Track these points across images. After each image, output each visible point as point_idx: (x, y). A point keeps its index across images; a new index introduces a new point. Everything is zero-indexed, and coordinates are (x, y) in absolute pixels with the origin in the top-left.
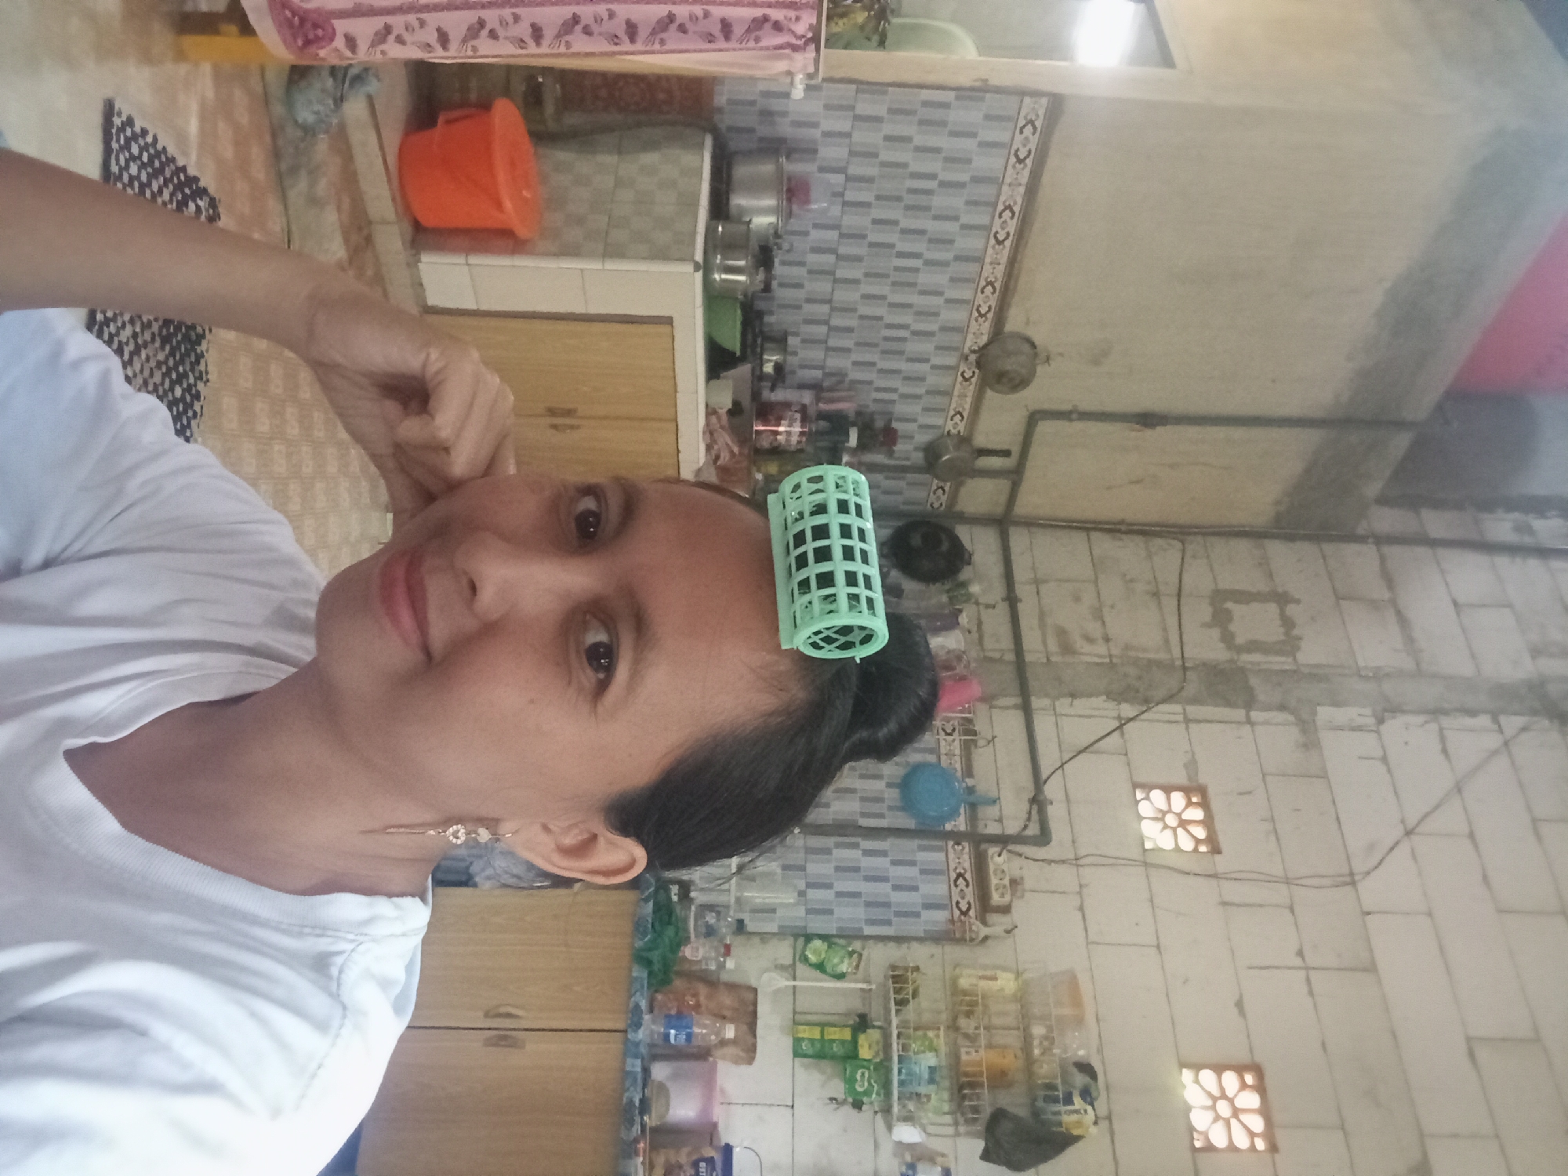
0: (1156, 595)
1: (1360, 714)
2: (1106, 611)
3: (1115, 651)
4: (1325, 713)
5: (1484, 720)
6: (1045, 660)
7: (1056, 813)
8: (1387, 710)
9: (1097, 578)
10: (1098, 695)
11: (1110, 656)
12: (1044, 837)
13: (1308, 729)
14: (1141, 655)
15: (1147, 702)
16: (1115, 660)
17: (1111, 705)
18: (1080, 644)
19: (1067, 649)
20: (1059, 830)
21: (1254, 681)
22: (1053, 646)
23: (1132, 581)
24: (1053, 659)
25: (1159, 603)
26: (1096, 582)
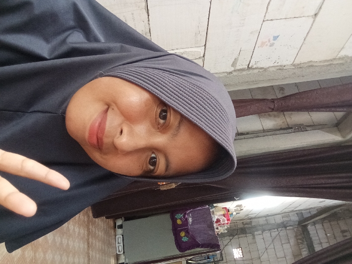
1: (260, 232)
4: (256, 233)
5: (276, 230)
7: (224, 255)
8: (263, 231)
12: (222, 260)
13: (254, 236)
15: (234, 236)
20: (224, 258)
21: (246, 229)
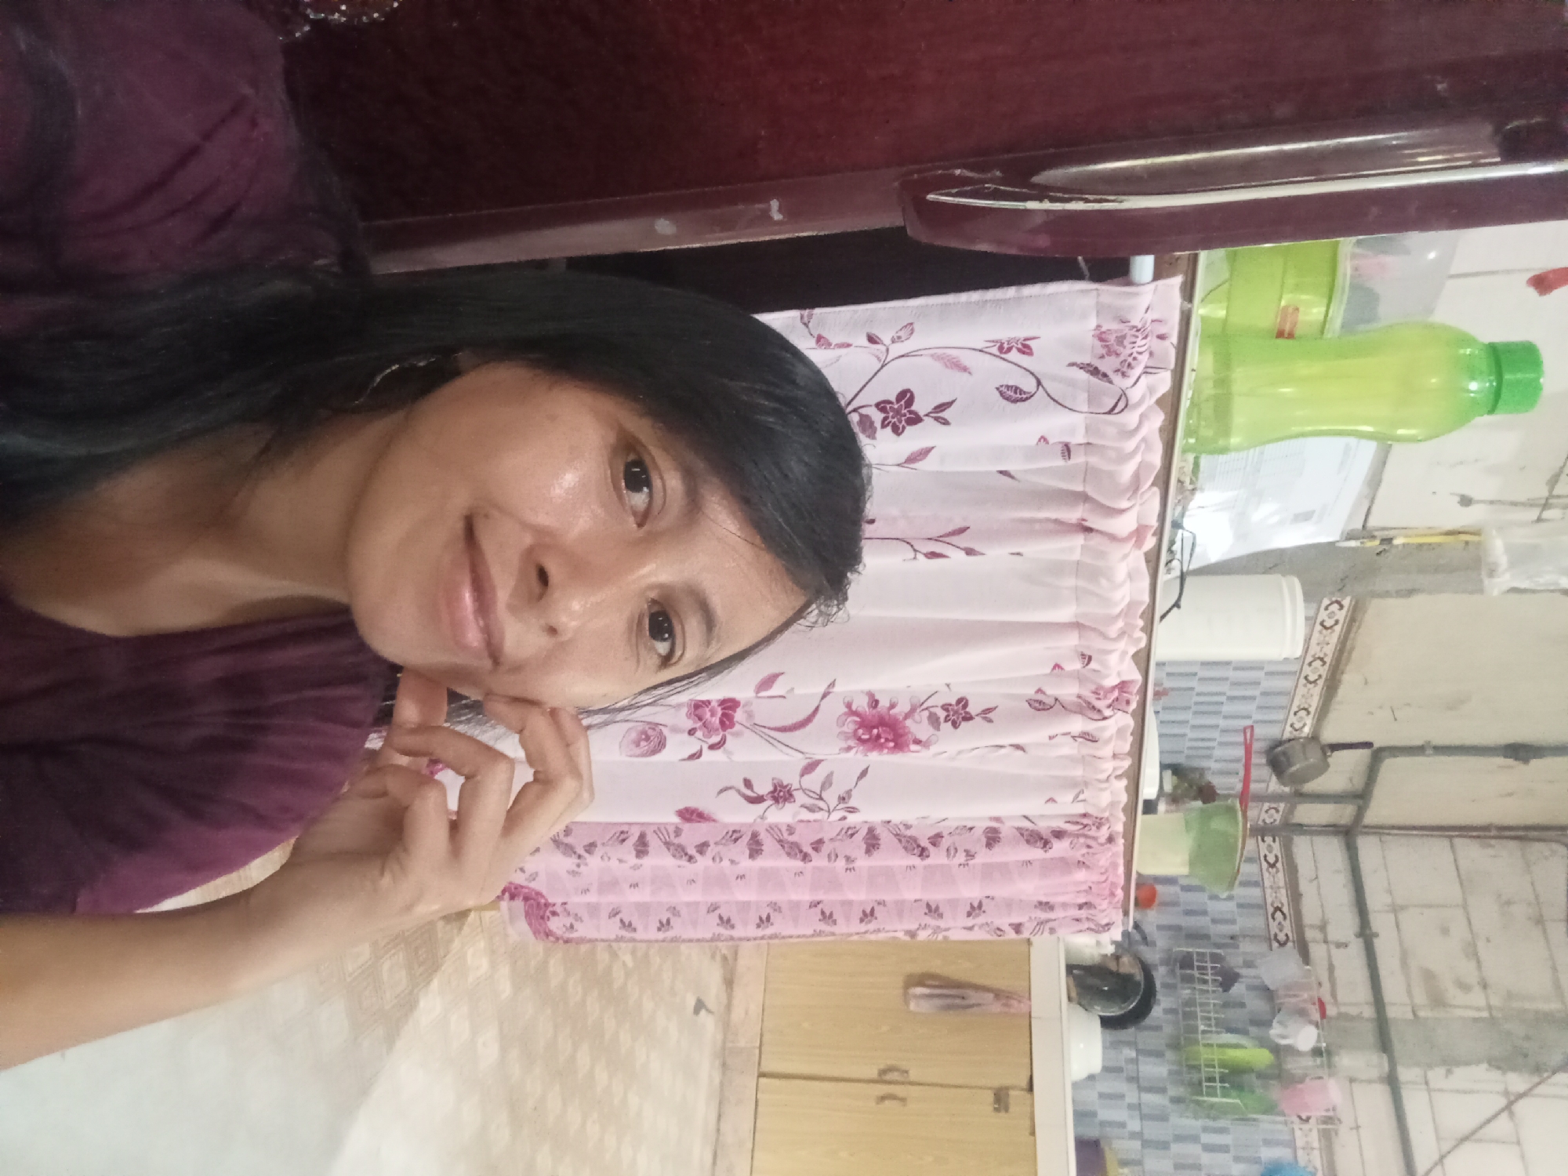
0: (1540, 921)
2: (1481, 945)
3: (1495, 1001)
6: (1410, 1016)
9: (1465, 900)
10: (1478, 1062)
11: (1490, 1008)
14: (1527, 1005)
16: (1495, 1013)
17: (1496, 1075)
18: (1454, 995)
19: (1438, 1000)
22: (1420, 998)
23: (1509, 903)
24: (1422, 1014)
25: (1545, 931)
26: (1465, 906)
